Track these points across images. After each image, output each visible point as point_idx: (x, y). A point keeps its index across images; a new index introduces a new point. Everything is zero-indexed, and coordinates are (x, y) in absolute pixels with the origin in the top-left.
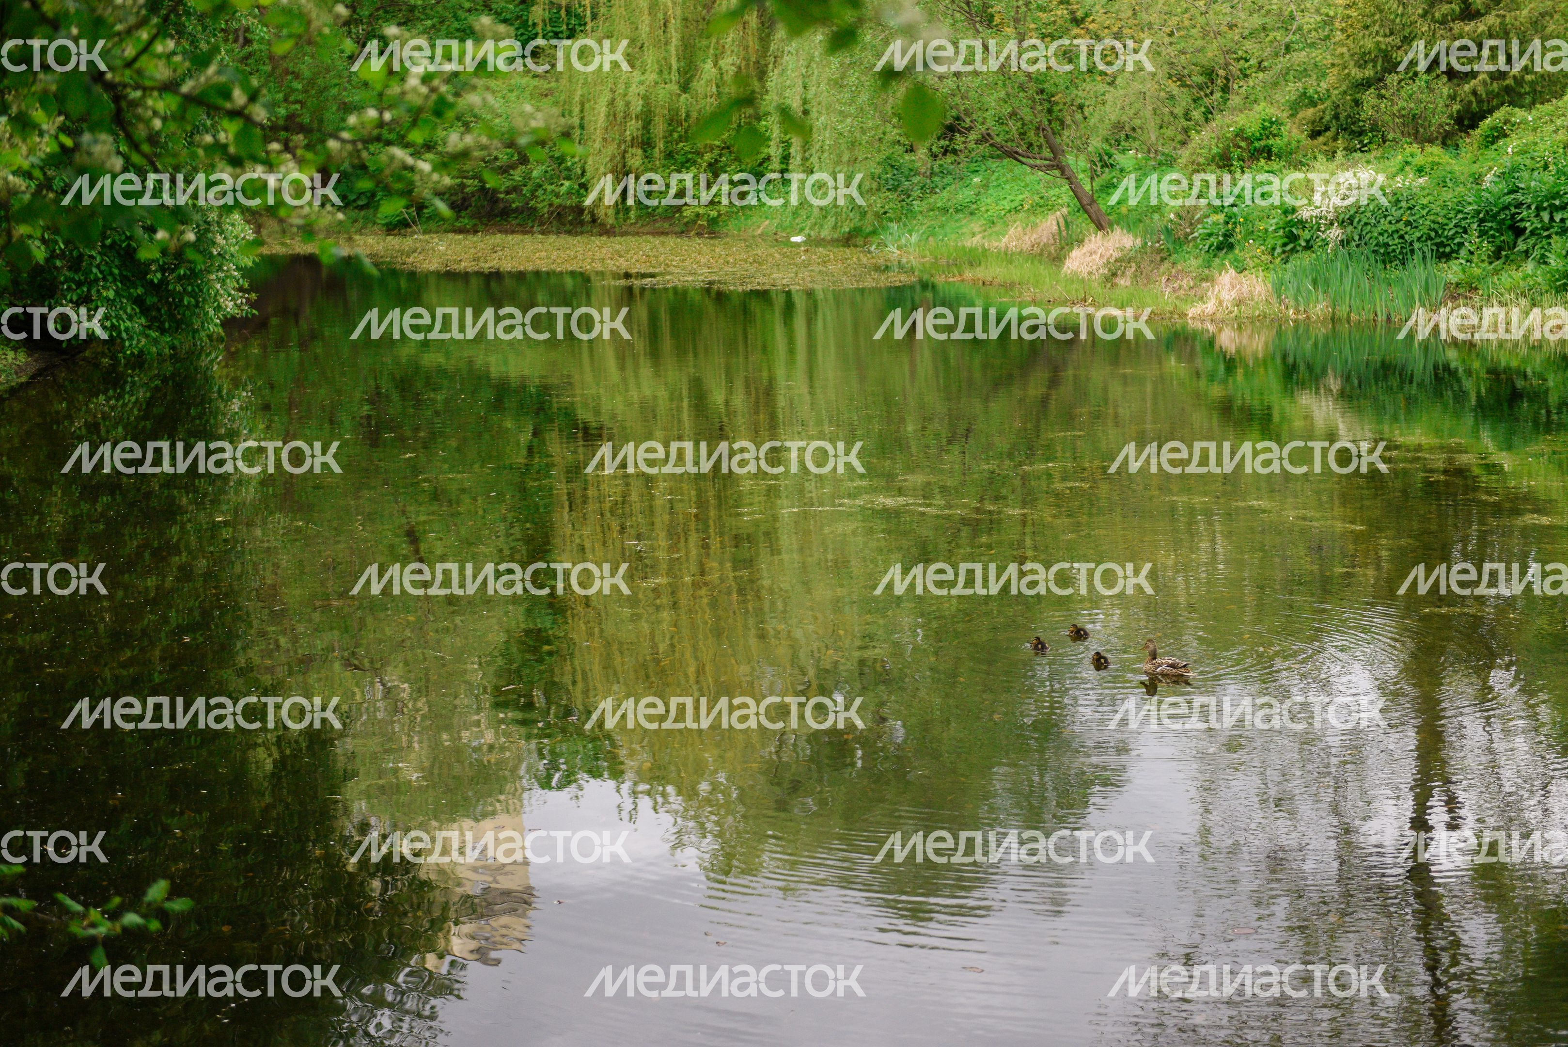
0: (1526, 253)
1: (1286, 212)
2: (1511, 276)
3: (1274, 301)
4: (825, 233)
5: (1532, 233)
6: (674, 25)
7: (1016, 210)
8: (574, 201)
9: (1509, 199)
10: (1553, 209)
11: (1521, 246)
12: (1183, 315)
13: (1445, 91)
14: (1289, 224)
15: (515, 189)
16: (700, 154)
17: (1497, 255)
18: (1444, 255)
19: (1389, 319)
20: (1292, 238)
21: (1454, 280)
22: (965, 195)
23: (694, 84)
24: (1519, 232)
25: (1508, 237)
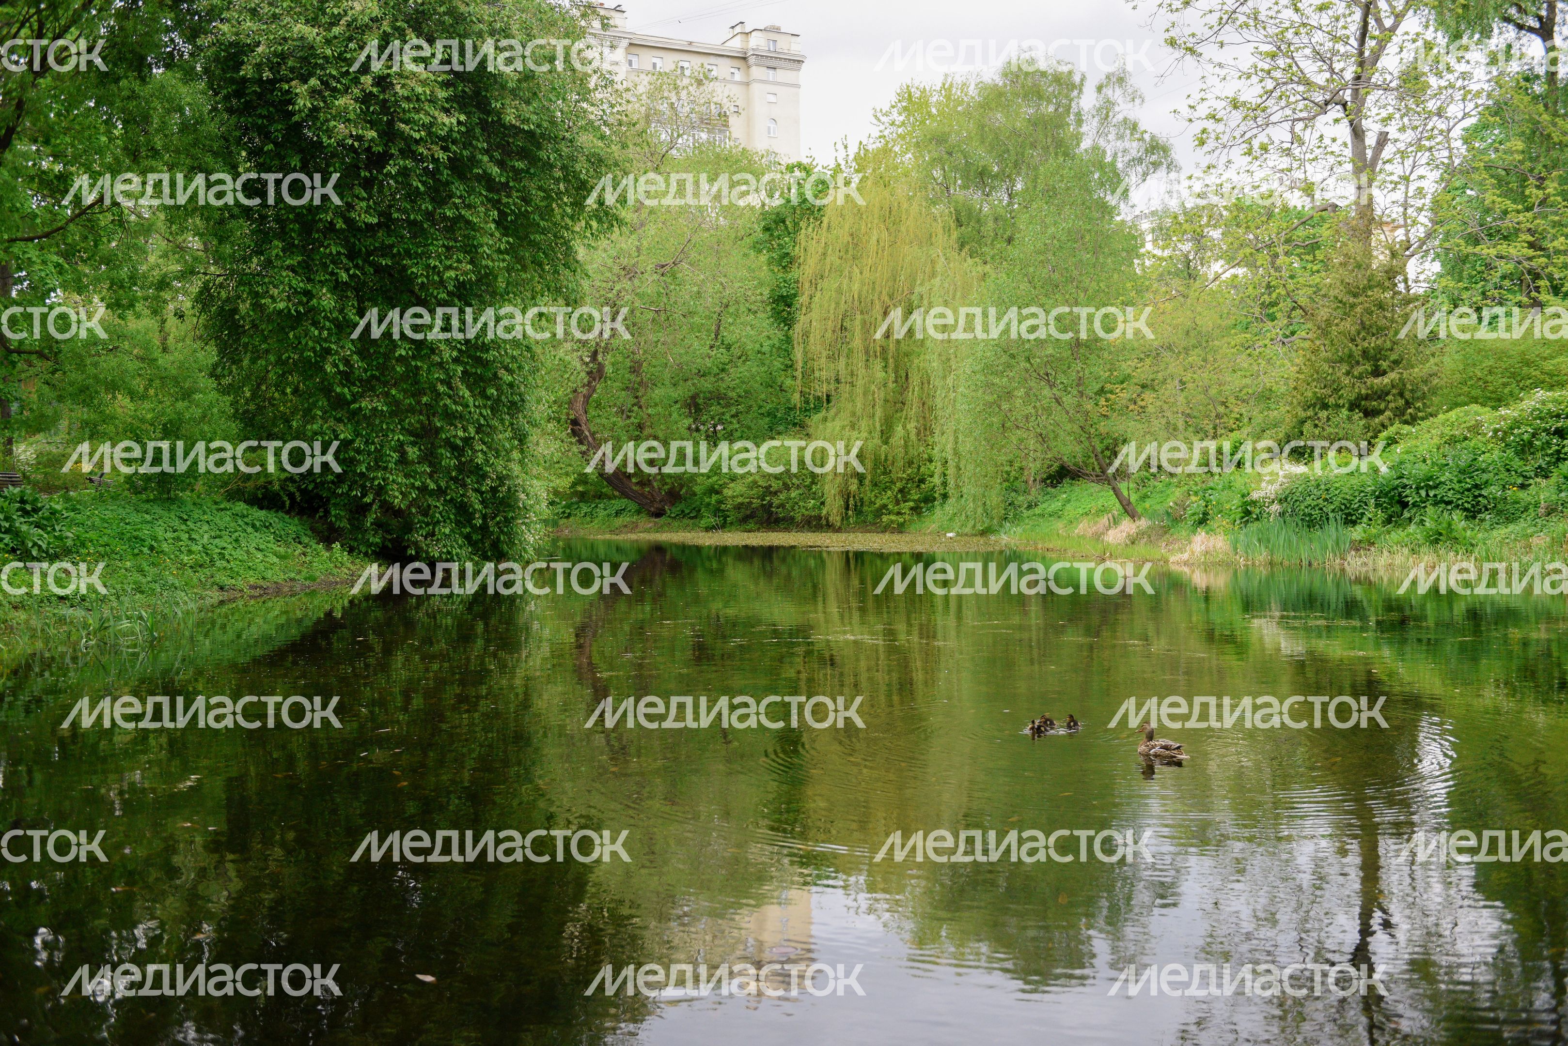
0: (1410, 519)
1: (1243, 496)
2: (1397, 535)
3: (1232, 553)
4: (967, 530)
5: (1414, 505)
6: (879, 403)
7: (1086, 514)
8: (815, 513)
9: (1397, 482)
10: (1429, 488)
11: (1406, 514)
12: (1166, 561)
13: (1362, 423)
14: (1245, 504)
15: (782, 506)
16: (893, 482)
17: (1388, 521)
18: (1350, 521)
19: (1310, 564)
20: (1248, 513)
21: (1358, 538)
22: (1055, 505)
23: (892, 441)
24: (1404, 505)
25: (1397, 508)
